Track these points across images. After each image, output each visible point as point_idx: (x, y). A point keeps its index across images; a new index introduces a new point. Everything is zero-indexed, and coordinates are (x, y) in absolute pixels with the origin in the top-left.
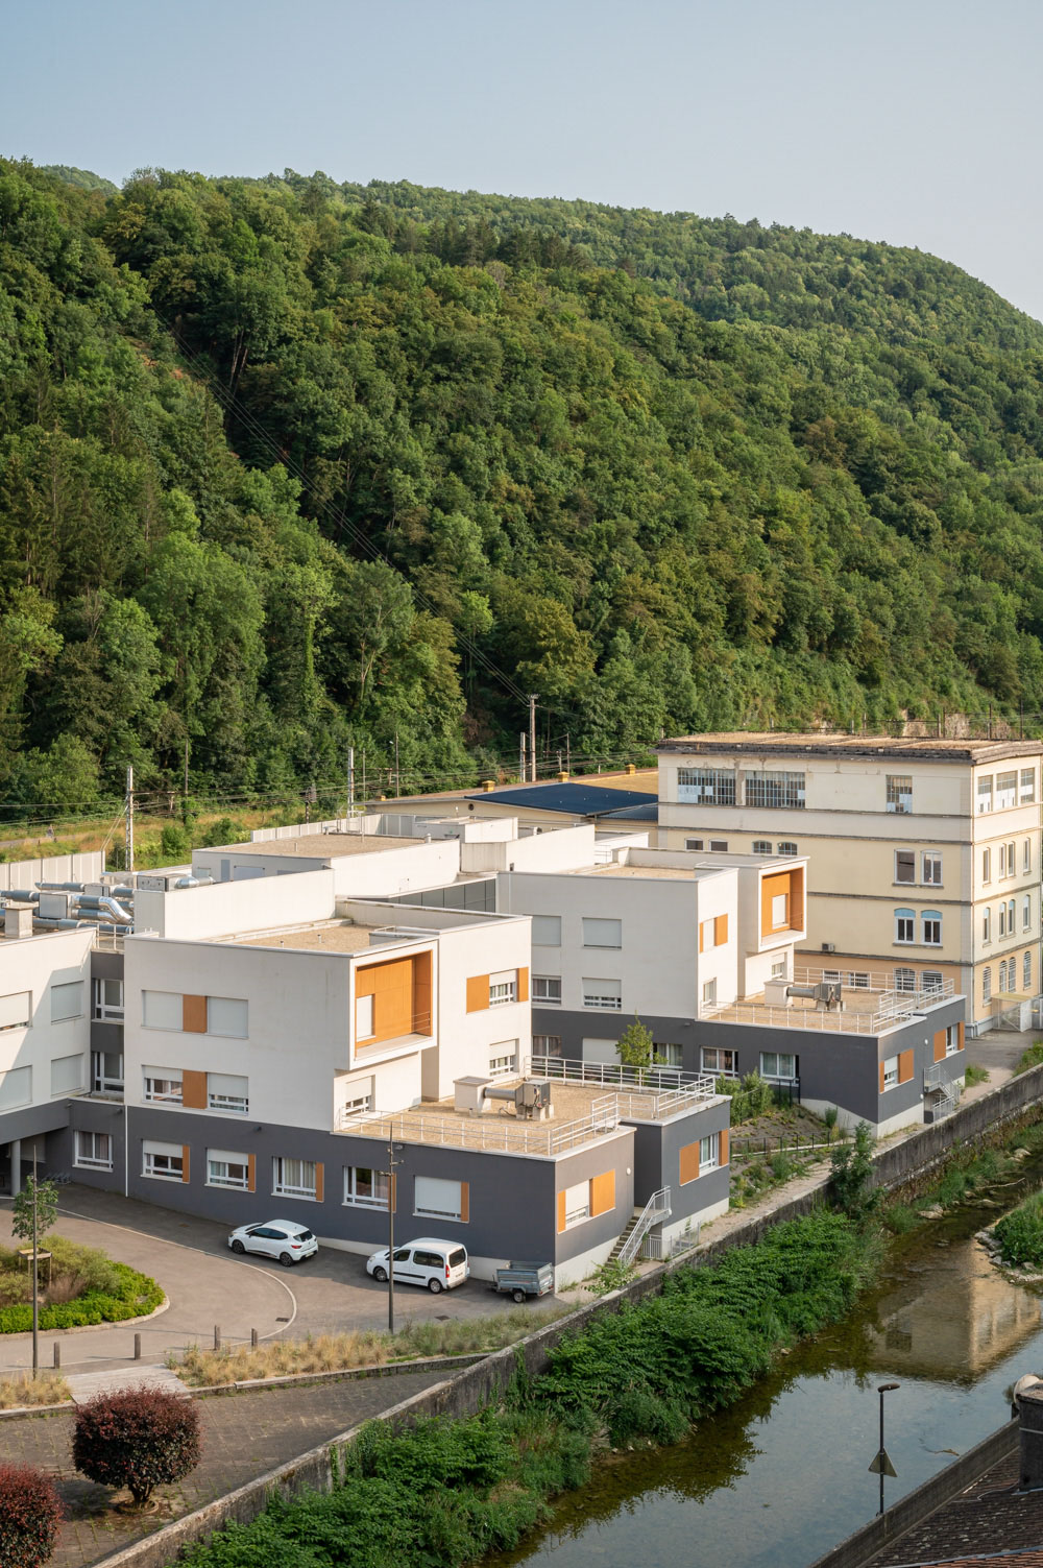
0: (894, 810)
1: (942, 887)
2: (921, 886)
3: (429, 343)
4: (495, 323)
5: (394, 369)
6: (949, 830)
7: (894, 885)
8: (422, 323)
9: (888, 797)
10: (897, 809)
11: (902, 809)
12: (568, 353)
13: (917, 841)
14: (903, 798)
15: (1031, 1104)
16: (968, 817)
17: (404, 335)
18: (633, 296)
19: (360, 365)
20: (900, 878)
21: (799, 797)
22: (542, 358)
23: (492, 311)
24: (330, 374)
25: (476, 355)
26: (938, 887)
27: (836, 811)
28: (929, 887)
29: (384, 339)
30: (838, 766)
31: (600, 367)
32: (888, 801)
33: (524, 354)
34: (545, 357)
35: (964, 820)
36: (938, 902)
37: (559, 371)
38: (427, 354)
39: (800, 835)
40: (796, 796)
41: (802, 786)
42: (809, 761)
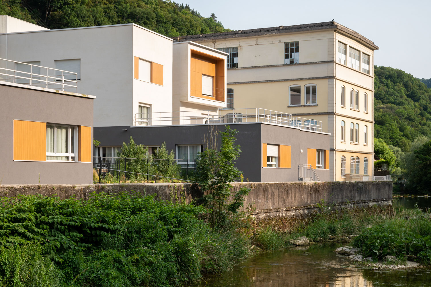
0: (289, 63)
1: (317, 105)
2: (304, 106)
3: (127, 11)
4: (154, 8)
5: (112, 19)
6: (321, 71)
7: (289, 107)
8: (124, 4)
9: (286, 55)
10: (290, 62)
11: (293, 62)
12: (182, 21)
13: (302, 79)
14: (294, 55)
15: (375, 203)
16: (333, 62)
17: (117, 8)
18: (215, 26)
19: (98, 16)
20: (292, 103)
21: (235, 62)
22: (171, 21)
23: (153, 4)
24: (84, 17)
25: (145, 16)
26: (314, 106)
27: (255, 67)
28: (309, 106)
29: (108, 8)
30: (256, 41)
31: (195, 28)
32: (286, 58)
33: (165, 19)
34: (173, 21)
35: (329, 64)
36: (314, 114)
37: (178, 27)
38: (126, 15)
39: (235, 83)
40: (233, 62)
41: (236, 55)
42: (240, 39)
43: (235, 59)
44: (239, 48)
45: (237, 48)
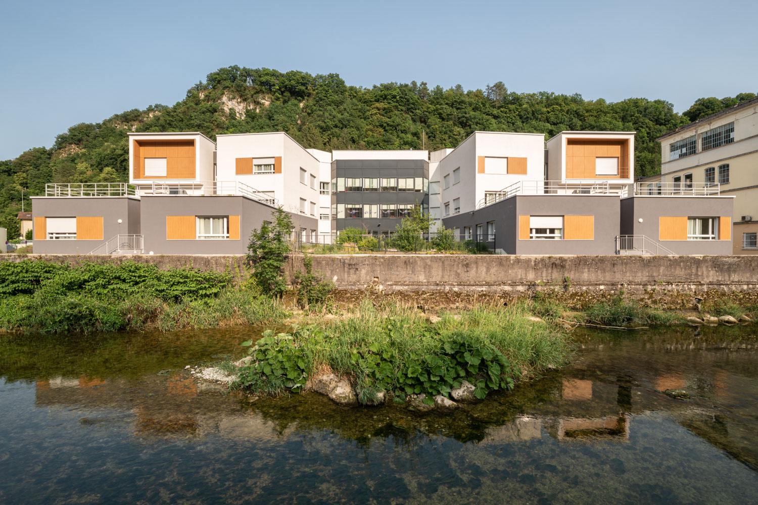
21: (731, 137)
27: (753, 137)
30: (755, 109)
39: (731, 158)
40: (729, 137)
41: (732, 130)
42: (736, 113)
43: (731, 134)
44: (735, 123)
45: (733, 123)
